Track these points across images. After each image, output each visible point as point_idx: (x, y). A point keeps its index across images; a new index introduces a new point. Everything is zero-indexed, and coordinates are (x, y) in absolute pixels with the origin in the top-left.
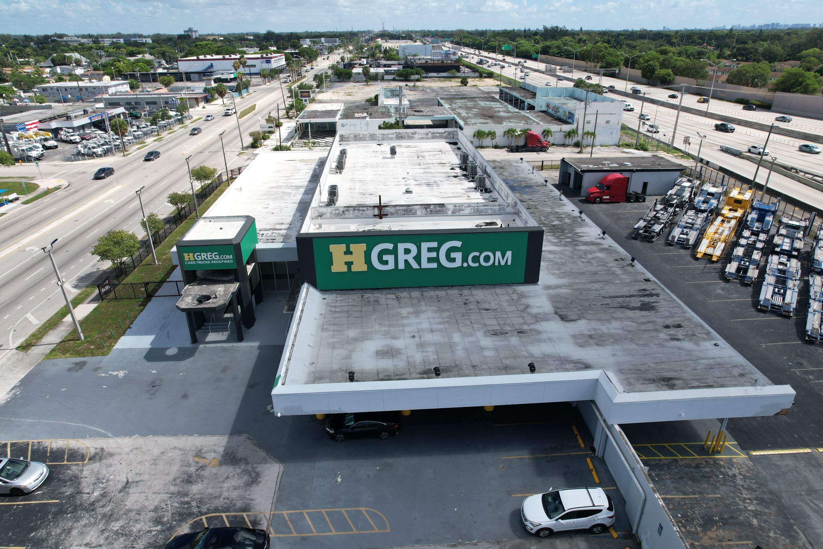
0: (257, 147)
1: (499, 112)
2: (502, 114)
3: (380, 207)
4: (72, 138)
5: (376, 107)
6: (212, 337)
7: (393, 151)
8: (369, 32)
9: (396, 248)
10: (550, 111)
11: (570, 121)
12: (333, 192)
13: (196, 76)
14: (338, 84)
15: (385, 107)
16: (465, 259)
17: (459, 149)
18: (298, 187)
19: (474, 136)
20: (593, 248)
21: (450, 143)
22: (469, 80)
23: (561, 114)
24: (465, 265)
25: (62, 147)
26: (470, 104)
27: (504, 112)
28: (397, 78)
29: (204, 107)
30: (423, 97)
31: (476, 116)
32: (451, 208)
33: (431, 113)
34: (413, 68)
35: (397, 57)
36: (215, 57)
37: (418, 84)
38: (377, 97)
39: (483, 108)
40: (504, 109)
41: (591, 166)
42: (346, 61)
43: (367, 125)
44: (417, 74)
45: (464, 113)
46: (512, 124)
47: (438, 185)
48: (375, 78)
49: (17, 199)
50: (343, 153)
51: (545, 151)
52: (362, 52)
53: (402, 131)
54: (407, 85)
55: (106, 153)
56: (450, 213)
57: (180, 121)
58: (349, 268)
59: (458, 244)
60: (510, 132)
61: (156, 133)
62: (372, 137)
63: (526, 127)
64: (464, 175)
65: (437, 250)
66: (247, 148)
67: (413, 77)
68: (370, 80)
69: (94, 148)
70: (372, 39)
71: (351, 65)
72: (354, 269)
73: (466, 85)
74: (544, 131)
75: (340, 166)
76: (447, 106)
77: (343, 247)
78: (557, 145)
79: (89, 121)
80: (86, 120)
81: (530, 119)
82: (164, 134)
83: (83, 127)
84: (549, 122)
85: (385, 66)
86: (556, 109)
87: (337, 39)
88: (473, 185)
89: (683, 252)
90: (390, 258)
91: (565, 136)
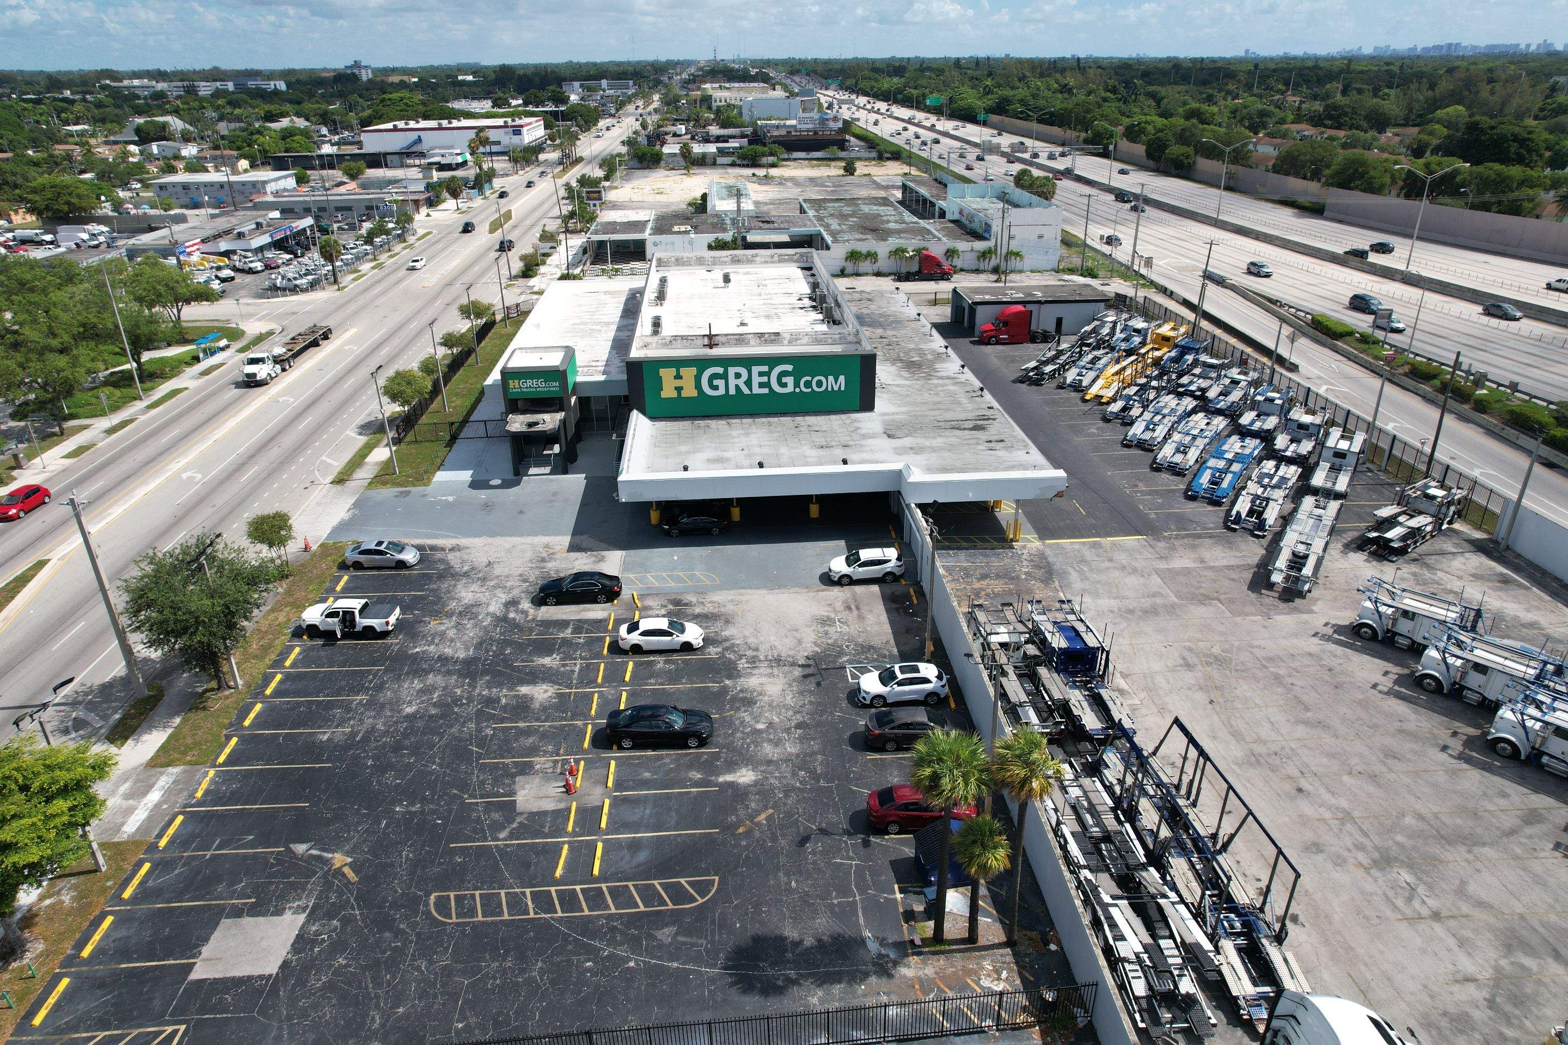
0: (531, 277)
1: (888, 221)
2: (892, 226)
3: (710, 337)
4: (252, 265)
5: (704, 216)
6: (533, 471)
7: (727, 279)
8: (688, 63)
9: (726, 372)
10: (964, 220)
11: (986, 235)
12: (657, 324)
13: (396, 158)
14: (640, 172)
15: (717, 215)
16: (797, 384)
17: (813, 275)
18: (607, 324)
19: (846, 259)
20: (947, 381)
21: (803, 269)
22: (858, 165)
23: (976, 226)
24: (797, 390)
25: (240, 279)
26: (847, 210)
27: (896, 222)
28: (738, 162)
29: (428, 215)
30: (779, 197)
31: (852, 228)
32: (787, 336)
33: (786, 225)
34: (764, 145)
35: (739, 121)
36: (423, 124)
37: (774, 172)
38: (704, 197)
39: (866, 216)
40: (897, 218)
41: (988, 298)
42: (650, 128)
43: (691, 243)
44: (771, 154)
45: (835, 225)
46: (901, 241)
47: (779, 317)
48: (702, 162)
49: (228, 347)
50: (663, 281)
51: (948, 279)
52: (677, 108)
53: (740, 253)
54: (754, 175)
55: (313, 286)
56: (786, 342)
57: (401, 238)
58: (679, 394)
59: (789, 368)
60: (898, 252)
61: (370, 257)
62: (700, 261)
63: (923, 244)
64: (814, 307)
65: (768, 374)
66: (516, 277)
67: (764, 160)
68: (693, 164)
69: (295, 279)
70: (695, 80)
71: (657, 138)
72: (684, 394)
73: (852, 174)
74: (948, 251)
75: (661, 297)
76: (811, 213)
77: (673, 371)
78: (968, 271)
79: (270, 240)
80: (265, 239)
81: (931, 233)
82: (383, 257)
83: (261, 249)
84: (956, 237)
85: (718, 139)
86: (971, 218)
87: (631, 82)
88: (820, 317)
89: (1074, 394)
90: (720, 383)
91: (979, 258)
